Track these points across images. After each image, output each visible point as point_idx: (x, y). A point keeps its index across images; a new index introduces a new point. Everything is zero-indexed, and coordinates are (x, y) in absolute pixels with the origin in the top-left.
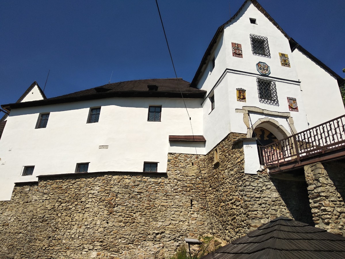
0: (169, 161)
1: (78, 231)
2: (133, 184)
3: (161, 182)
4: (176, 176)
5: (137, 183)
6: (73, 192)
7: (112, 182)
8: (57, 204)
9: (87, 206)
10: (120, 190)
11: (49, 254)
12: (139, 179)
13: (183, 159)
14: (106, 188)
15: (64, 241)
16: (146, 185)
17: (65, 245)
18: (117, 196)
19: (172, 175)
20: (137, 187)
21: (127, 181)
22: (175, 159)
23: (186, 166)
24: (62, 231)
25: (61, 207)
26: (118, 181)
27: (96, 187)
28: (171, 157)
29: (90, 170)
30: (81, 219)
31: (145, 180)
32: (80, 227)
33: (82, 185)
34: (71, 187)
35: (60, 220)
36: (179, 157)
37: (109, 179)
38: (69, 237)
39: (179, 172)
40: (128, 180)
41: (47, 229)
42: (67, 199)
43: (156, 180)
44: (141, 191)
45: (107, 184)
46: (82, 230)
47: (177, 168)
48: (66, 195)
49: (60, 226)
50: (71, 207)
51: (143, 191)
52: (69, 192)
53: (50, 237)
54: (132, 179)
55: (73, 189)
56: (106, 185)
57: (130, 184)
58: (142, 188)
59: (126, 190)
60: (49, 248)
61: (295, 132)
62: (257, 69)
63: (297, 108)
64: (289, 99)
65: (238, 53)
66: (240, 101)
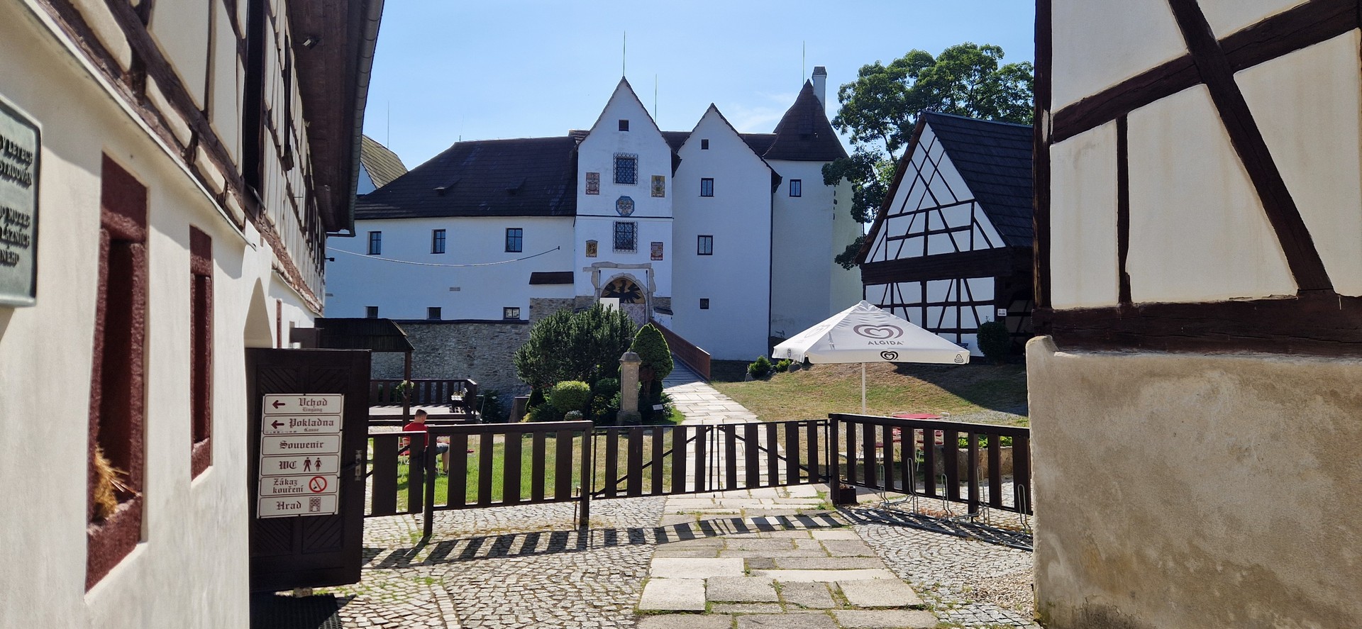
0: (531, 307)
2: (492, 335)
5: (496, 334)
7: (468, 333)
12: (497, 330)
13: (547, 304)
18: (475, 348)
19: (535, 324)
20: (496, 338)
22: (539, 305)
26: (475, 331)
27: (451, 337)
28: (534, 303)
29: (444, 317)
31: (504, 330)
33: (437, 335)
36: (543, 303)
37: (465, 330)
40: (485, 330)
43: (517, 330)
44: (501, 342)
45: (462, 334)
50: (428, 358)
54: (491, 329)
57: (488, 335)
58: (501, 339)
59: (485, 342)
61: (653, 286)
62: (617, 209)
63: (662, 256)
64: (652, 244)
65: (593, 189)
66: (590, 256)
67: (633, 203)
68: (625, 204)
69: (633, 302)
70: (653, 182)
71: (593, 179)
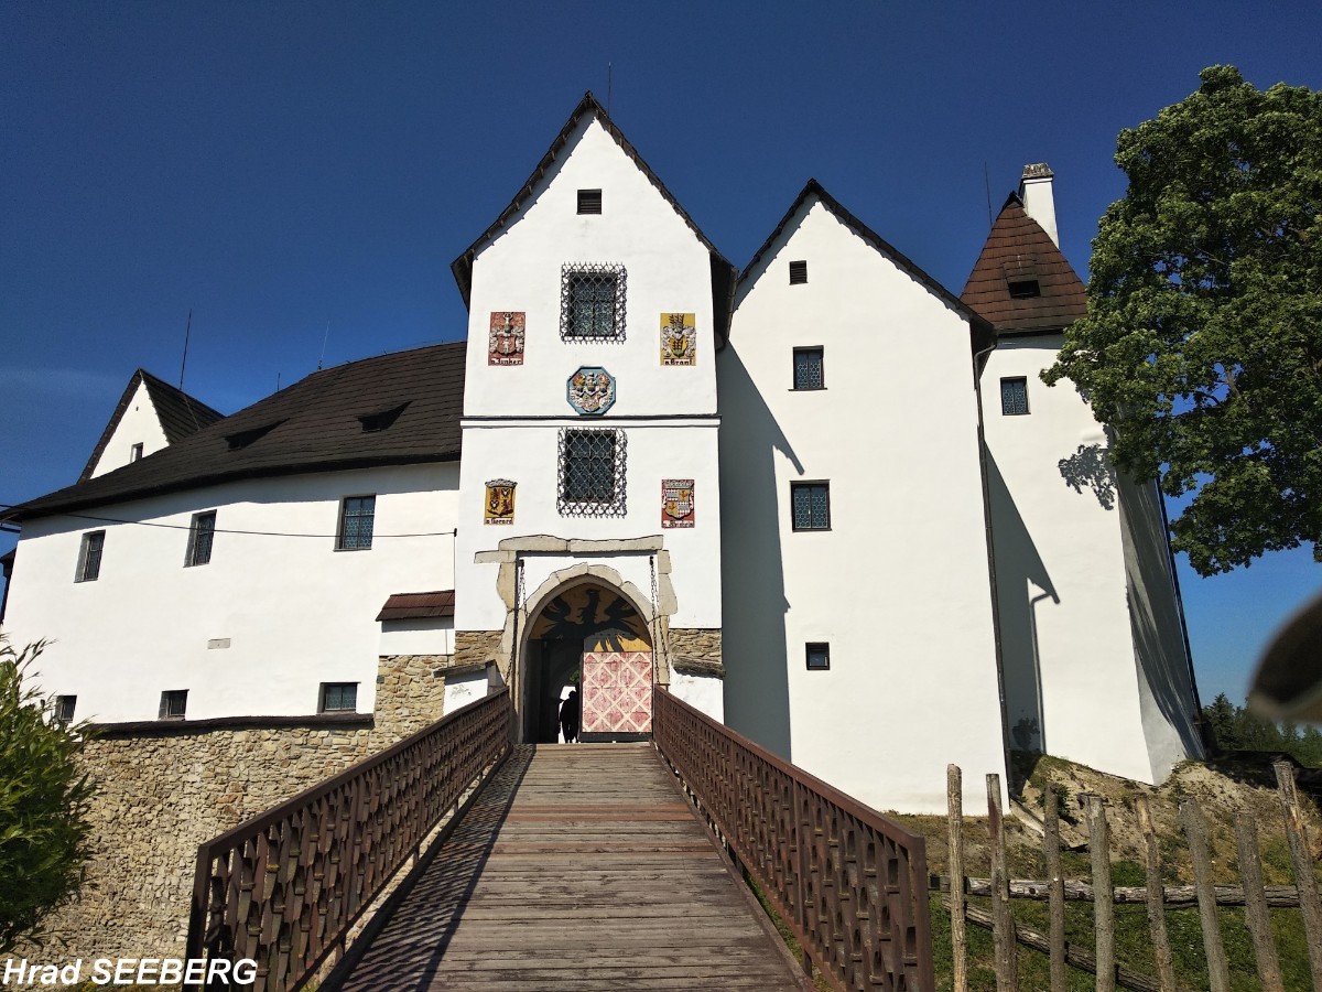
0: (380, 680)
1: (167, 883)
2: (285, 756)
3: (357, 745)
4: (398, 726)
5: (295, 751)
6: (151, 777)
7: (232, 751)
8: (122, 809)
9: (182, 816)
10: (251, 772)
11: (115, 938)
12: (300, 741)
13: (419, 670)
14: (218, 770)
15: (142, 906)
16: (317, 755)
17: (144, 917)
18: (245, 789)
19: (387, 724)
20: (295, 761)
21: (269, 746)
22: (397, 674)
23: (426, 694)
24: (136, 878)
25: (129, 815)
26: (247, 746)
27: (196, 765)
28: (386, 668)
29: (193, 713)
30: (172, 850)
31: (315, 741)
32: (172, 871)
33: (169, 758)
34: (147, 762)
35: (130, 850)
36: (408, 668)
37: (226, 743)
38: (151, 896)
39: (406, 712)
40: (271, 743)
41: (108, 872)
42: (140, 795)
43: (345, 741)
44: (306, 771)
45: (221, 754)
46: (175, 881)
47: (404, 700)
48: (139, 783)
49: (132, 865)
50: (149, 816)
51: (311, 775)
52: (144, 776)
53: (115, 894)
54: (283, 740)
55: (151, 769)
56: (217, 761)
57: (277, 755)
58: (307, 764)
59: (268, 772)
60: (115, 921)
61: (669, 598)
62: (569, 398)
63: (690, 515)
64: (667, 485)
65: (508, 351)
66: (495, 523)
67: (610, 381)
68: (590, 385)
69: (618, 648)
70: (665, 329)
71: (509, 329)
